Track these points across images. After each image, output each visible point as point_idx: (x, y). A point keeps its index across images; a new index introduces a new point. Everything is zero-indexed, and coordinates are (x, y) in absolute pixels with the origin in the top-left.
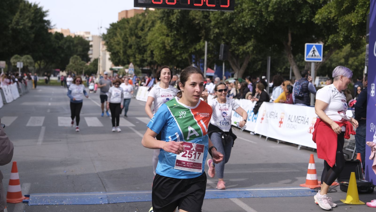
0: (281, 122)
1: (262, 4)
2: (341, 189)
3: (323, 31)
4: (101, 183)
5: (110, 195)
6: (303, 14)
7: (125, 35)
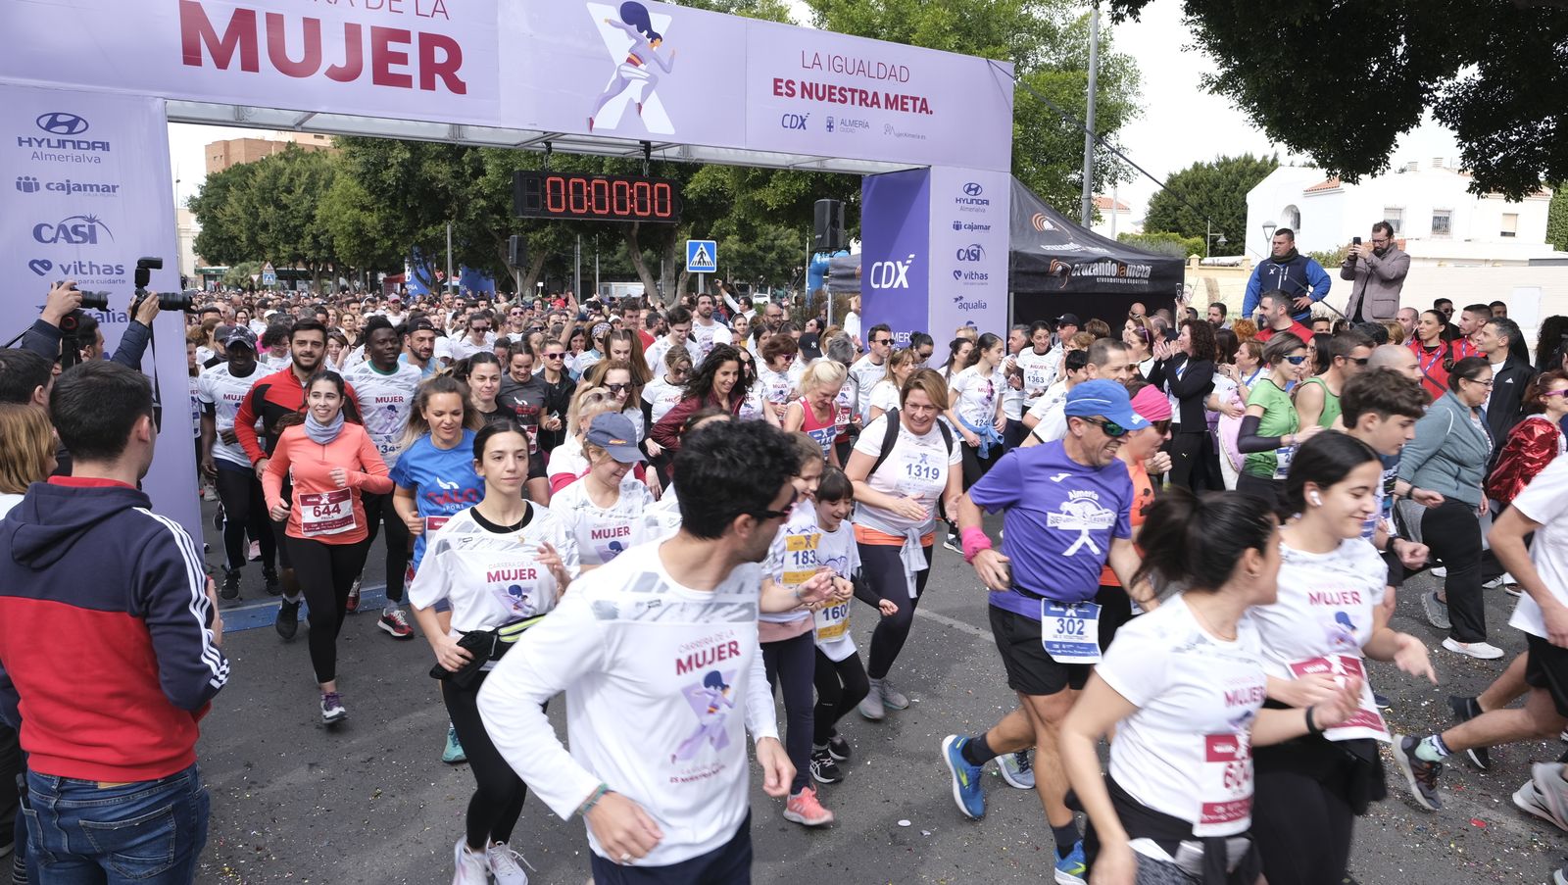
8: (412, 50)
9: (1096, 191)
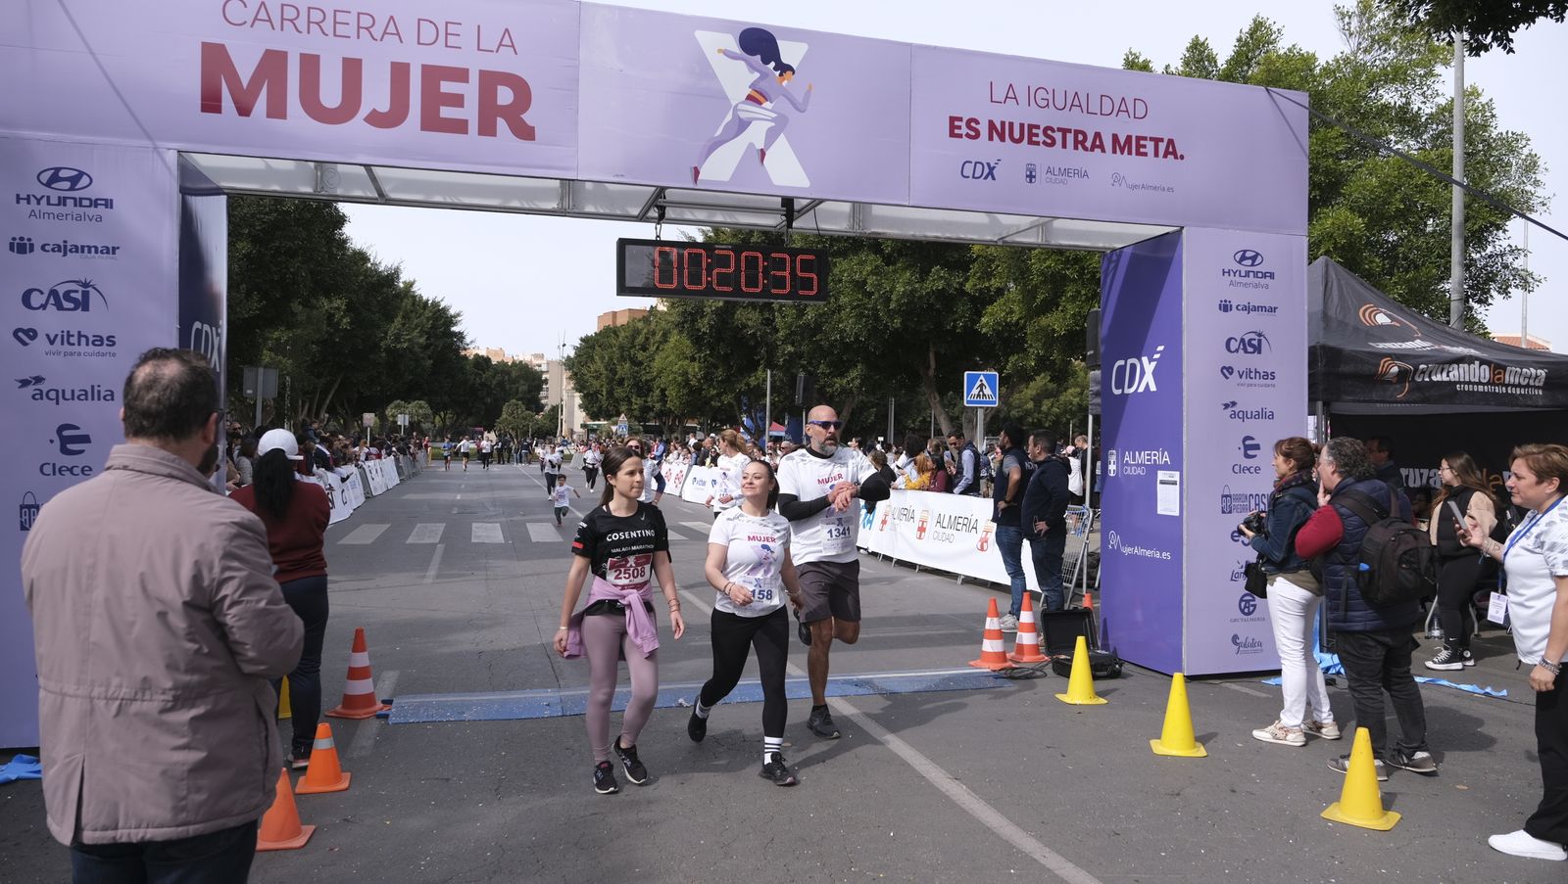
0: (922, 529)
1: (876, 295)
2: (1054, 670)
3: (997, 347)
4: (550, 668)
5: (567, 696)
6: (956, 316)
7: (611, 359)
8: (470, 91)
9: (1480, 302)
